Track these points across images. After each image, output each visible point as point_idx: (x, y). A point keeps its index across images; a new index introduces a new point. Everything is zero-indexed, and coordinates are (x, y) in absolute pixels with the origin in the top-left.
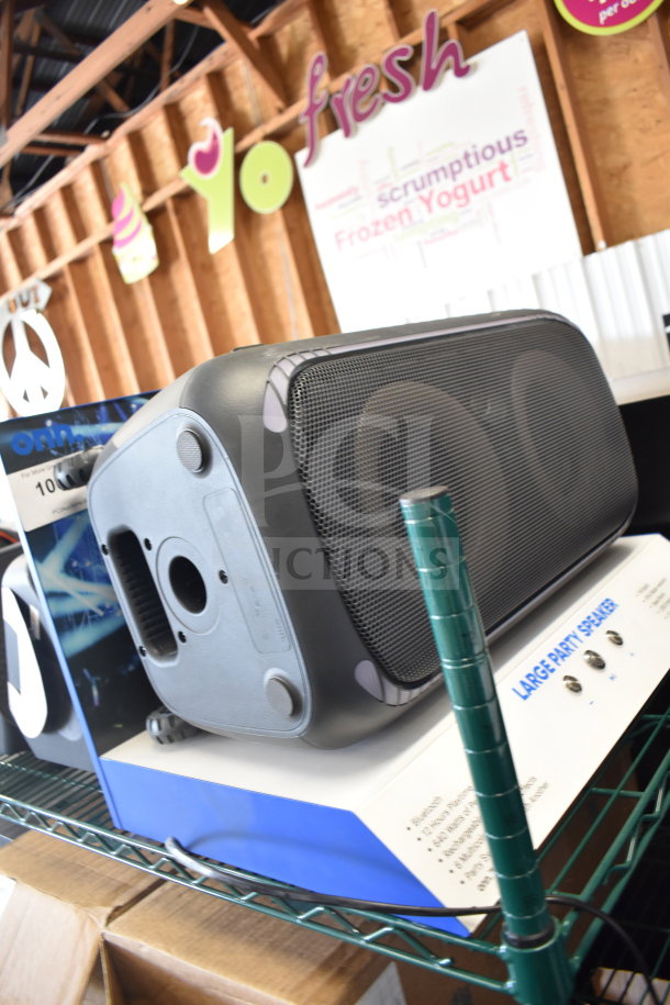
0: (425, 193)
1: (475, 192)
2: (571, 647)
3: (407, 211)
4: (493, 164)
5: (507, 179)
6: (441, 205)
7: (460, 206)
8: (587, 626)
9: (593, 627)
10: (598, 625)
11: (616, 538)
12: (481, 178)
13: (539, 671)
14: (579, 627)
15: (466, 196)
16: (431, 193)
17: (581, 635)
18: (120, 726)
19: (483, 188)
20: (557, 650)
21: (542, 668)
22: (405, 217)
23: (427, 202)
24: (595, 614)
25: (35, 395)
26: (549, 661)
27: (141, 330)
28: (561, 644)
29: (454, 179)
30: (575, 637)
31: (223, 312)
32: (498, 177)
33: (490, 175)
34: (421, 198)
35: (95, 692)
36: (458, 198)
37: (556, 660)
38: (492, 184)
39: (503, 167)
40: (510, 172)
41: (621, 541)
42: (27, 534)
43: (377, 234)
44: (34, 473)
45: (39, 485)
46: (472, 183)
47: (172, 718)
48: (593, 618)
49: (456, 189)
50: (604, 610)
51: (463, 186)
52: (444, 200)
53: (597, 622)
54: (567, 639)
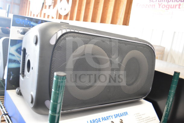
0: (160, 3)
1: (171, 8)
2: (109, 118)
3: (154, 5)
4: (178, 3)
5: (179, 8)
6: (162, 7)
7: (166, 9)
8: (116, 116)
9: (118, 117)
10: (119, 117)
11: (141, 99)
12: (174, 5)
13: (97, 120)
14: (114, 115)
15: (169, 8)
16: (161, 4)
17: (113, 117)
18: (14, 86)
19: (173, 8)
20: (105, 118)
21: (98, 120)
22: (153, 6)
23: (160, 5)
24: (121, 114)
25: (63, 9)
26: (101, 119)
27: (89, 6)
28: (107, 117)
29: (168, 3)
30: (112, 117)
31: (107, 9)
32: (177, 7)
33: (176, 5)
34: (159, 4)
35: (11, 77)
36: (167, 7)
37: (103, 120)
38: (175, 8)
39: (180, 5)
40: (181, 7)
41: (142, 100)
42: (11, 40)
43: (146, 7)
44: (18, 28)
45: (18, 31)
46: (171, 5)
47: (20, 90)
48: (120, 114)
49: (167, 5)
50: (124, 114)
51: (169, 5)
52: (164, 6)
53: (120, 116)
54: (109, 116)
